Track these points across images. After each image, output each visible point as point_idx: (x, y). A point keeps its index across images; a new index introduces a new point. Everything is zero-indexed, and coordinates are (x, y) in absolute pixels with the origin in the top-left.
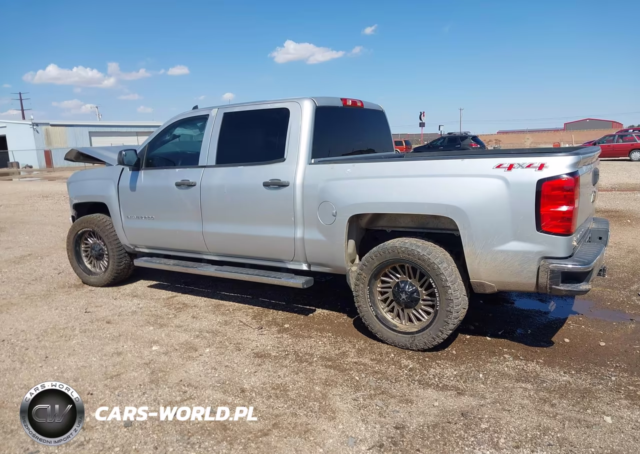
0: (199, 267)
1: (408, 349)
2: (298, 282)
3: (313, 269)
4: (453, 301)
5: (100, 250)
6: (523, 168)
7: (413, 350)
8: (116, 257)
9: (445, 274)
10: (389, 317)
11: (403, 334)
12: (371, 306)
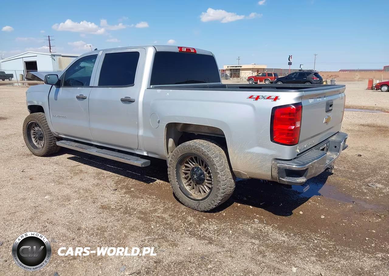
0: (88, 149)
1: (196, 210)
2: (139, 163)
3: (150, 155)
4: (220, 182)
5: (41, 134)
6: (265, 99)
7: (199, 211)
8: (48, 139)
9: (217, 165)
10: (188, 188)
11: (194, 200)
12: (177, 181)
